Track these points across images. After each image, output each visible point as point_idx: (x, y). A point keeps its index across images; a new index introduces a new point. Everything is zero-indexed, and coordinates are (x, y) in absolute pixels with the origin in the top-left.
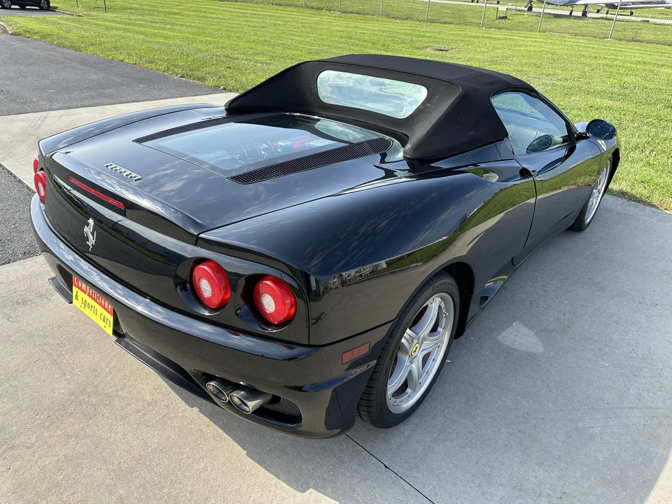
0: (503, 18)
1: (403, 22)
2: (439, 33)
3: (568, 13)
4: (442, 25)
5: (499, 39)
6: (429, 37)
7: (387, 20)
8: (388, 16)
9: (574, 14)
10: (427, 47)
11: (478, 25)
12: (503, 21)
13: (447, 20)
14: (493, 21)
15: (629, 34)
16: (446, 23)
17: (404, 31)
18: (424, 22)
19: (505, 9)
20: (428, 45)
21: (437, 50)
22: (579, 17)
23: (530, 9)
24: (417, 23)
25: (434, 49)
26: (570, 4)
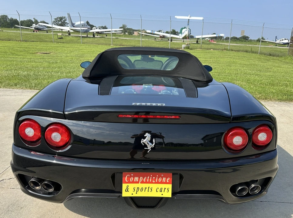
0: (61, 38)
1: (9, 42)
2: (37, 46)
3: (86, 36)
4: (33, 42)
5: (69, 47)
6: (33, 48)
9: (88, 36)
10: (37, 53)
11: (51, 42)
12: (61, 40)
13: (33, 40)
14: (57, 40)
15: (119, 43)
16: (34, 41)
17: (15, 46)
18: (21, 41)
19: (61, 34)
20: (36, 52)
21: (44, 54)
22: (92, 37)
23: (69, 34)
24: (18, 42)
25: (42, 54)
26: (86, 32)
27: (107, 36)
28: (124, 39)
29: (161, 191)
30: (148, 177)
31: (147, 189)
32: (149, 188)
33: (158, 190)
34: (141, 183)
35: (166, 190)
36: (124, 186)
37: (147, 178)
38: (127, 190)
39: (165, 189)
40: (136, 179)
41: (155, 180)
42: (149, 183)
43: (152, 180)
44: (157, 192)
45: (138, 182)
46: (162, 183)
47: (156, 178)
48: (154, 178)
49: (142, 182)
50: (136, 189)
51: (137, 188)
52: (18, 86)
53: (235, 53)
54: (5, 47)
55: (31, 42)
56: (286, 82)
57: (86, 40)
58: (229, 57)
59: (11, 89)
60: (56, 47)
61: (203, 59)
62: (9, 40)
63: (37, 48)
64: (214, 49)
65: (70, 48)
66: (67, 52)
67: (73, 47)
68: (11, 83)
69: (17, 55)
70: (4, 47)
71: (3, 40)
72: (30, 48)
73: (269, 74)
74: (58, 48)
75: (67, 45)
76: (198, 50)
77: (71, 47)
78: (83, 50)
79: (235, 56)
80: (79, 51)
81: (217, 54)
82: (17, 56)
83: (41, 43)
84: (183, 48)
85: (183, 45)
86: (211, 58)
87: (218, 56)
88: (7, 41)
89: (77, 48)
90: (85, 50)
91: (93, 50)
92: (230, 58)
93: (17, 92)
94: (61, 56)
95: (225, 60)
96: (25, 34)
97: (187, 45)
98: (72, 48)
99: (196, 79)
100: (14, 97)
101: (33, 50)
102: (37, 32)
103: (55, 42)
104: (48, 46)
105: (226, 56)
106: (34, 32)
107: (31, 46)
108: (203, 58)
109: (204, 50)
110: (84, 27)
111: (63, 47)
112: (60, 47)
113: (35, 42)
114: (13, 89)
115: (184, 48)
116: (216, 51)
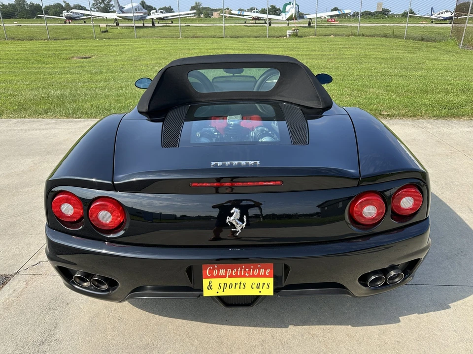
0: (105, 32)
1: (31, 42)
2: (72, 46)
3: (142, 25)
4: (65, 41)
5: (118, 45)
6: (66, 50)
7: (16, 42)
8: (13, 39)
9: (145, 25)
10: (73, 57)
11: (92, 38)
12: (106, 33)
13: (65, 37)
14: (99, 34)
15: (191, 34)
16: (66, 39)
17: (41, 48)
18: (48, 40)
19: (104, 25)
20: (71, 56)
21: (83, 58)
22: (150, 27)
23: (117, 24)
24: (43, 41)
25: (80, 58)
26: (142, 19)
27: (172, 22)
28: (198, 27)
29: (258, 287)
30: (239, 269)
31: (239, 284)
32: (240, 283)
33: (254, 286)
34: (229, 277)
35: (266, 286)
36: (206, 282)
37: (237, 270)
38: (210, 287)
39: (264, 284)
40: (222, 272)
41: (249, 273)
42: (241, 276)
43: (245, 273)
44: (252, 288)
45: (224, 277)
46: (259, 276)
47: (250, 270)
48: (247, 270)
49: (231, 276)
50: (222, 286)
51: (224, 284)
52: (49, 113)
53: (368, 40)
54: (27, 50)
55: (62, 41)
56: (446, 87)
57: (142, 32)
58: (359, 46)
59: (40, 119)
60: (99, 46)
61: (320, 53)
62: (31, 40)
63: (72, 49)
64: (335, 35)
65: (120, 47)
66: (115, 53)
67: (123, 45)
68: (40, 109)
69: (44, 63)
70: (24, 51)
71: (22, 40)
72: (62, 50)
73: (419, 73)
74: (102, 48)
75: (114, 43)
76: (312, 38)
77: (121, 45)
78: (139, 49)
79: (368, 45)
80: (133, 51)
81: (340, 43)
82: (44, 65)
83: (77, 41)
84: (288, 36)
85: (288, 31)
86: (330, 51)
87: (341, 46)
88: (28, 42)
89: (130, 47)
90: (142, 49)
91: (153, 48)
92: (360, 48)
93: (49, 124)
94: (108, 62)
95: (353, 53)
96: (54, 28)
97: (294, 30)
98: (122, 47)
99: (306, 105)
100: (46, 132)
101: (66, 54)
102: (70, 23)
103: (98, 38)
104: (87, 46)
105: (354, 46)
106: (65, 23)
107: (63, 47)
108: (319, 51)
109: (321, 37)
110: (138, 12)
111: (109, 45)
112: (106, 45)
113: (68, 41)
114: (43, 118)
115: (290, 35)
116: (338, 39)
